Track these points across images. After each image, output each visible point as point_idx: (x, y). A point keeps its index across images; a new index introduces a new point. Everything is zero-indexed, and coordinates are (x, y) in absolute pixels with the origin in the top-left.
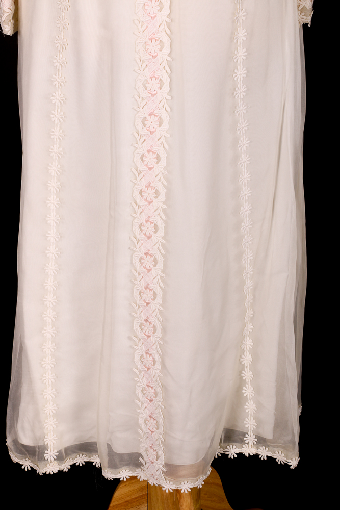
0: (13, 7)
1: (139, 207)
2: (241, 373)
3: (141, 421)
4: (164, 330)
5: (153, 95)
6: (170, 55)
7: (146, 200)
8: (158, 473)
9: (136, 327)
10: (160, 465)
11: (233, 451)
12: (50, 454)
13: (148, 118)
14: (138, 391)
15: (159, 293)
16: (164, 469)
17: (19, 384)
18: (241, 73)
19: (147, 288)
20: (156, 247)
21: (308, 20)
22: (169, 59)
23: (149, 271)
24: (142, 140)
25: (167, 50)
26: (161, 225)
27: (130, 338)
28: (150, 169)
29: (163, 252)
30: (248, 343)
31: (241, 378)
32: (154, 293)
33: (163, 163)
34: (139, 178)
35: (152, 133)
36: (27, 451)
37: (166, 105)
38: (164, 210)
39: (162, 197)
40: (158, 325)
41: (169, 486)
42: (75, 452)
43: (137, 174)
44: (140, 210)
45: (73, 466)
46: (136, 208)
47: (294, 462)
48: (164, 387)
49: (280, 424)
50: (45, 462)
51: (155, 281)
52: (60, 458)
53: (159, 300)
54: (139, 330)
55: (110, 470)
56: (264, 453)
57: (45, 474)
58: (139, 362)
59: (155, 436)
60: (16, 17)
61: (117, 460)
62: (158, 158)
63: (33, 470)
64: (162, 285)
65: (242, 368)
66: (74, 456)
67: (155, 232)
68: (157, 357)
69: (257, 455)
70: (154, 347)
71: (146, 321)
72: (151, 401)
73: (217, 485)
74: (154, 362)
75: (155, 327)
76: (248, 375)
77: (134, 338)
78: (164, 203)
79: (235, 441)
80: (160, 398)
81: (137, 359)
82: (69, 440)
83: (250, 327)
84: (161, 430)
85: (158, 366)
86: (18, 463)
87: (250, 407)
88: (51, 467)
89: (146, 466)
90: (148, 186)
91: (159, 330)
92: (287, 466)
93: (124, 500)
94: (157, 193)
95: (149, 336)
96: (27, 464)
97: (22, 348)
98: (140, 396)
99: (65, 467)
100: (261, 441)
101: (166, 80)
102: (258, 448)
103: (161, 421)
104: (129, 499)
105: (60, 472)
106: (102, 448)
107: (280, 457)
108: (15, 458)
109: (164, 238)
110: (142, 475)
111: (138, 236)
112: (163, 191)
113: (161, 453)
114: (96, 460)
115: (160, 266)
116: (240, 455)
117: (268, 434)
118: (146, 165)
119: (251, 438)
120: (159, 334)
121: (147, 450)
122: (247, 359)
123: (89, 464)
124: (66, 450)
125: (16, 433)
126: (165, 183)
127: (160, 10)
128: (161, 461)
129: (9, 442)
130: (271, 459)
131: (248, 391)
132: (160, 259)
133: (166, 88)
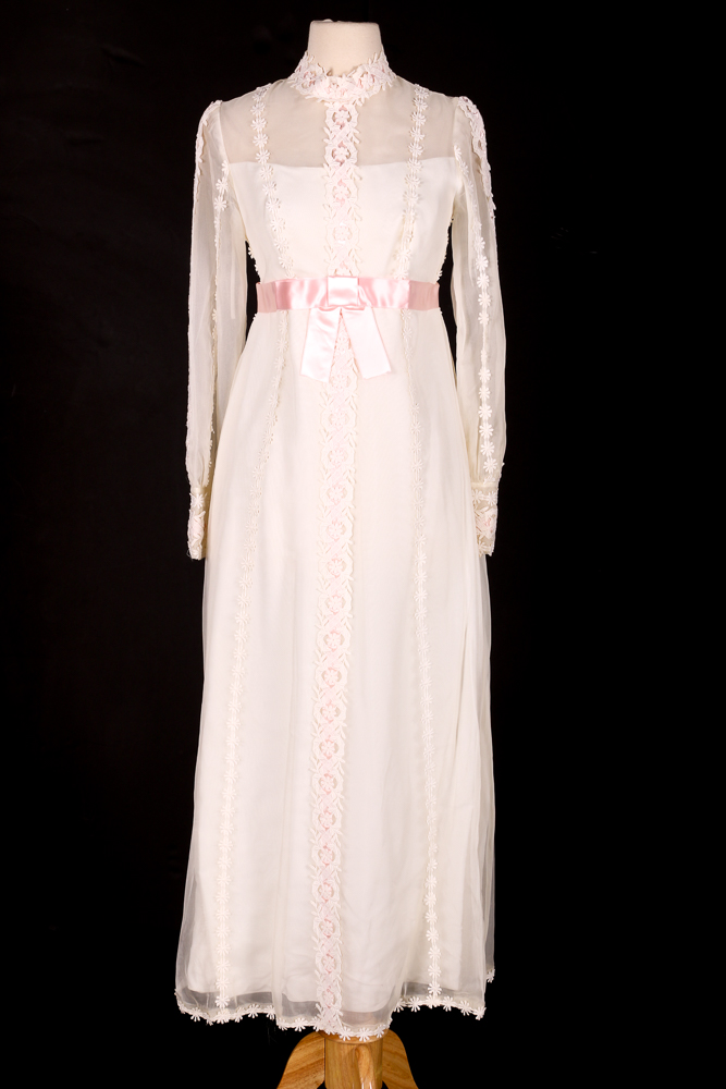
0: (202, 534)
1: (320, 726)
2: (425, 915)
3: (318, 961)
4: (343, 857)
5: (335, 613)
6: (352, 575)
7: (327, 718)
8: (335, 1019)
9: (315, 855)
10: (337, 1009)
11: (416, 1004)
12: (222, 1001)
13: (330, 635)
14: (316, 926)
15: (339, 816)
16: (342, 1014)
17: (191, 924)
18: (421, 595)
19: (326, 811)
20: (336, 768)
21: (490, 550)
22: (351, 579)
23: (328, 793)
24: (324, 657)
25: (349, 570)
26: (341, 745)
27: (308, 867)
28: (331, 686)
29: (343, 772)
30: (432, 881)
31: (425, 920)
32: (334, 817)
33: (344, 681)
34: (319, 696)
35: (333, 650)
36: (197, 998)
37: (348, 624)
38: (344, 729)
39: (343, 716)
40: (337, 851)
41: (346, 1033)
42: (248, 1002)
43: (318, 691)
44: (321, 729)
45: (245, 1017)
46: (317, 727)
47: (480, 1013)
48: (342, 920)
49: (466, 976)
50: (216, 1009)
51: (335, 804)
52: (231, 1006)
53: (338, 824)
54: (317, 857)
55: (284, 1019)
56: (448, 1004)
57: (215, 1023)
58: (317, 894)
59: (332, 976)
60: (205, 543)
61: (292, 1007)
62: (339, 675)
63: (203, 1021)
64: (341, 808)
65: (426, 909)
66: (246, 1005)
67: (336, 752)
68: (336, 888)
69: (441, 1007)
70: (332, 876)
71: (325, 847)
72: (329, 937)
73: (401, 1056)
74: (333, 892)
75: (333, 854)
76: (432, 917)
77: (312, 867)
78: (345, 721)
79: (418, 993)
80: (338, 933)
81: (315, 890)
82: (242, 989)
83: (433, 863)
84: (339, 969)
85: (337, 897)
86: (187, 1014)
87: (434, 953)
88: (222, 1016)
89: (323, 1013)
90: (329, 704)
91: (338, 856)
92: (472, 1016)
93: (299, 1067)
94: (338, 711)
95: (327, 865)
96: (196, 1014)
97: (195, 884)
98: (318, 931)
99: (237, 1017)
100: (446, 992)
101: (348, 599)
102: (442, 999)
103: (339, 958)
104: (304, 1065)
105: (232, 1022)
106: (277, 997)
107: (465, 1008)
108: (183, 1008)
109: (344, 758)
110: (318, 1025)
111: (318, 757)
112: (343, 709)
113: (338, 996)
114: (270, 1012)
115: (340, 787)
116: (424, 1008)
117: (454, 985)
118: (327, 683)
119: (435, 988)
120: (338, 861)
121: (323, 994)
122: (431, 899)
123: (262, 1016)
124: (238, 997)
125: (186, 980)
126: (346, 701)
127: (343, 533)
128: (339, 1005)
129: (178, 990)
130: (455, 1011)
131: (432, 935)
132: (340, 780)
133: (348, 607)
